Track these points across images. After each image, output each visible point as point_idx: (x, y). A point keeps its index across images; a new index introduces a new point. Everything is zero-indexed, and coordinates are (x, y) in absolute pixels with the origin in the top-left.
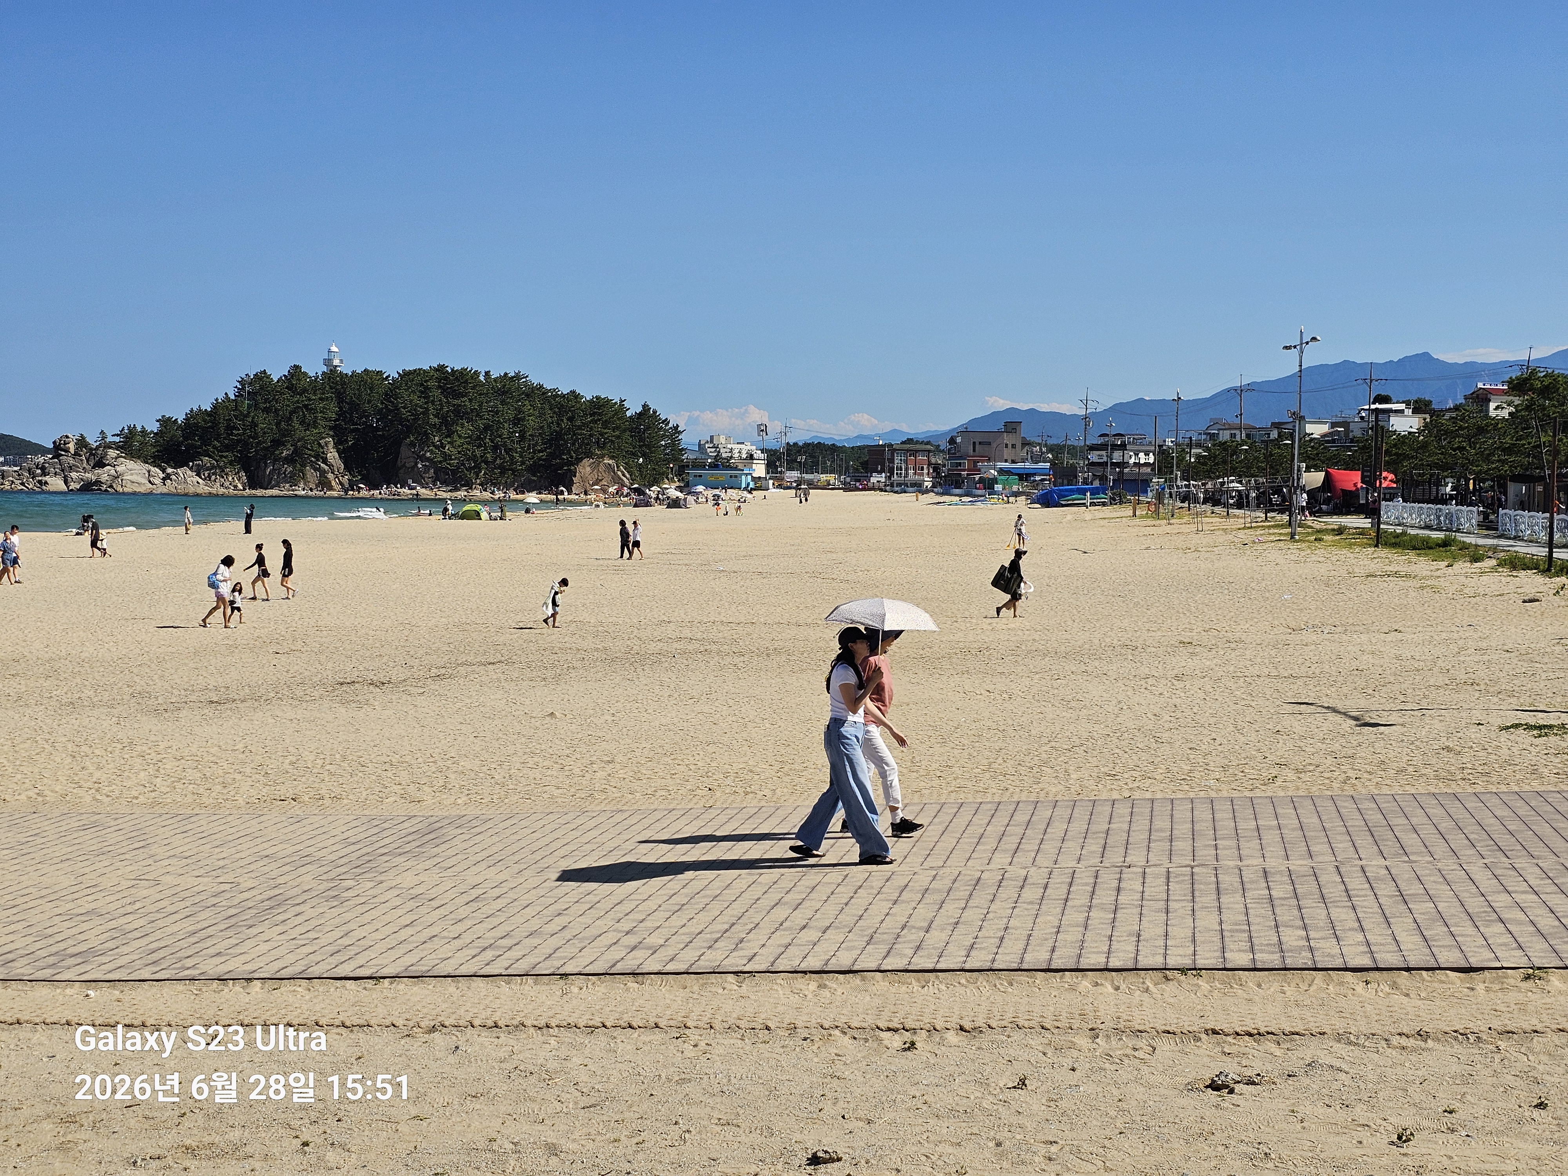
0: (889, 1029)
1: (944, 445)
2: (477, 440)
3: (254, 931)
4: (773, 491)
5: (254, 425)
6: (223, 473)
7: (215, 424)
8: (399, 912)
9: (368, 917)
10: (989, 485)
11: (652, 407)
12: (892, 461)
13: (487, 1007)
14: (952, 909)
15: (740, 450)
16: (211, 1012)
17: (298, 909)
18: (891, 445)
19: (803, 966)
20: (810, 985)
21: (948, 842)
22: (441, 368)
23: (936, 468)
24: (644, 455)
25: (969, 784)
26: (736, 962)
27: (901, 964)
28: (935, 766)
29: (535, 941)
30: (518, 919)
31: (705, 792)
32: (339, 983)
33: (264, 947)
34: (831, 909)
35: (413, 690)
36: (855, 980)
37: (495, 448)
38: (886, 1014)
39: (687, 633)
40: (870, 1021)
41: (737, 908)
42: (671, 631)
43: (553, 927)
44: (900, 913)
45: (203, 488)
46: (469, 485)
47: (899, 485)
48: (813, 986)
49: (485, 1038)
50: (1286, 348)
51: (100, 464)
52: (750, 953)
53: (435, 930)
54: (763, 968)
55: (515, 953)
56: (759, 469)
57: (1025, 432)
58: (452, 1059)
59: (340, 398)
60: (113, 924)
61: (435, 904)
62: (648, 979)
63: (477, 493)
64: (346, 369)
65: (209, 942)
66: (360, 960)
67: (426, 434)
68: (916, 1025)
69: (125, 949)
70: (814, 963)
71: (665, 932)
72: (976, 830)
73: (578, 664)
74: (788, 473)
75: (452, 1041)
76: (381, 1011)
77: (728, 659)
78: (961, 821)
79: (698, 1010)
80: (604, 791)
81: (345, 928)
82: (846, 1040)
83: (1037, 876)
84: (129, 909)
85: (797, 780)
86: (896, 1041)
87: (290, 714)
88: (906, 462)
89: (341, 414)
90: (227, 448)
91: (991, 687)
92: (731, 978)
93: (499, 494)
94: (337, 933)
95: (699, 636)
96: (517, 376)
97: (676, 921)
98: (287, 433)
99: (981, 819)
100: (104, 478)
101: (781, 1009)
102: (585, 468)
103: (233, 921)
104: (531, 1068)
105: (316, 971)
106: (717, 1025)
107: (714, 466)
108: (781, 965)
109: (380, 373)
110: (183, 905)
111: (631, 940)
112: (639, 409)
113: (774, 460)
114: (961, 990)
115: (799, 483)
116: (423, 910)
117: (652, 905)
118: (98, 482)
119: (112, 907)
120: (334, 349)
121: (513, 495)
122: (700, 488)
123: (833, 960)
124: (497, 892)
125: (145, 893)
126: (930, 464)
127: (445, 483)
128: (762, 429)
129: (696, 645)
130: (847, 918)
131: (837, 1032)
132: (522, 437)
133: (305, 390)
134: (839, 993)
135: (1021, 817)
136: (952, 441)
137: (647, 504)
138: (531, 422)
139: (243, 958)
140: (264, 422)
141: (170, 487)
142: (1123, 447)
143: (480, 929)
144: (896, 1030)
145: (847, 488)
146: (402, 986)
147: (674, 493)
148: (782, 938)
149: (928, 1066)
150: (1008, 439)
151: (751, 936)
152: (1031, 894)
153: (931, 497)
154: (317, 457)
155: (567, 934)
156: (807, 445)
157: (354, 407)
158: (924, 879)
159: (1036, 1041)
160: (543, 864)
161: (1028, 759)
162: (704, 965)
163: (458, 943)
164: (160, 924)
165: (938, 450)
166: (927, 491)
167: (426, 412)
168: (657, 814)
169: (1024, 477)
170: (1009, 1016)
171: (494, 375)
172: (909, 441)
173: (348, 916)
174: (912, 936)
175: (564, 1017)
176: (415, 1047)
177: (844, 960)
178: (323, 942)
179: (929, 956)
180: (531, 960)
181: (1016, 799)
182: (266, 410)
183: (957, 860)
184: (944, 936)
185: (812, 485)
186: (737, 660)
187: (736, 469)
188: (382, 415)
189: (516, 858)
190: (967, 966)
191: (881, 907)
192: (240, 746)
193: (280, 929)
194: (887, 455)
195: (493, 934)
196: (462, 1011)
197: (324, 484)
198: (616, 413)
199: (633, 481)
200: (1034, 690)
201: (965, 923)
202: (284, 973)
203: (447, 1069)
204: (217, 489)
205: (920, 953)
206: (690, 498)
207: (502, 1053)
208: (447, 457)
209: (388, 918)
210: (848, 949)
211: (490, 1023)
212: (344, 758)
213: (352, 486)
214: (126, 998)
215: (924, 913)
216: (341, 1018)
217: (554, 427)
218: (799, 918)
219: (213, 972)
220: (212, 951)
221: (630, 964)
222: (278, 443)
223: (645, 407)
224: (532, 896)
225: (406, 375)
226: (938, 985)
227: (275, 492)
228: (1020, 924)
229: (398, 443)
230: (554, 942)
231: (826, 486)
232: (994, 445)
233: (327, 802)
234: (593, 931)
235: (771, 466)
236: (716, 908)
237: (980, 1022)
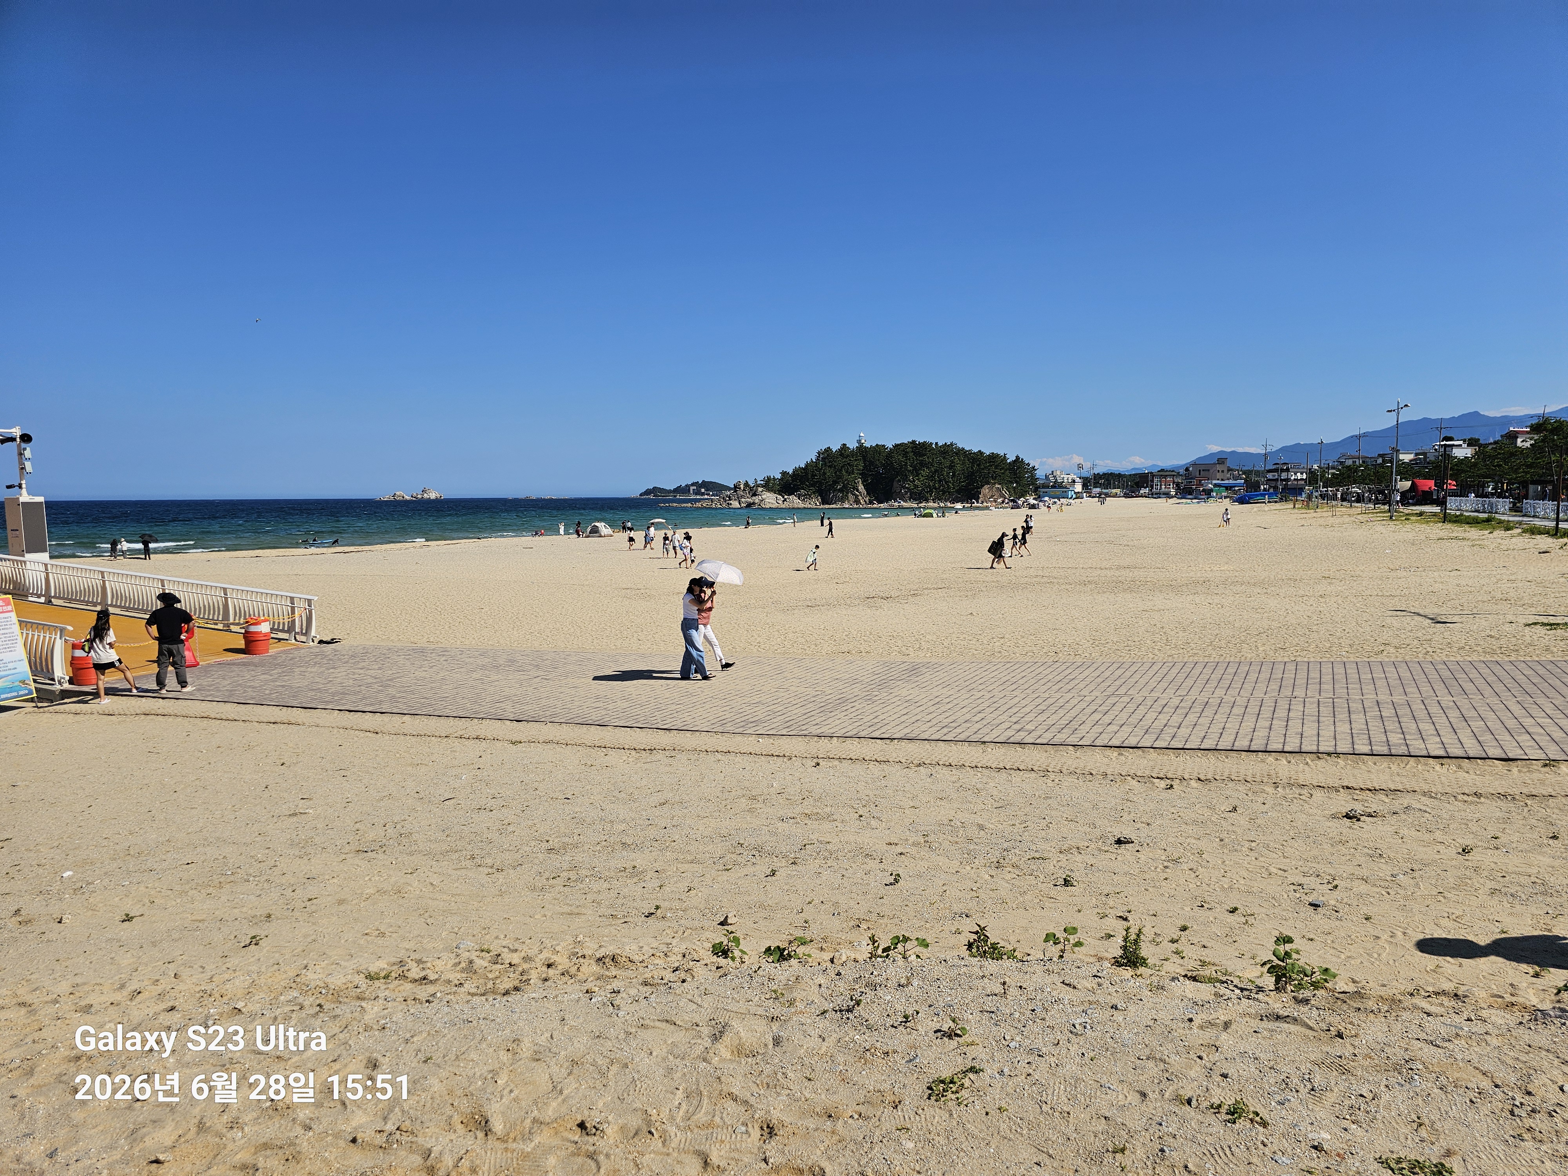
0: (1158, 778)
1: (1182, 471)
2: (931, 477)
3: (833, 714)
4: (1086, 500)
5: (825, 474)
6: (810, 498)
7: (807, 474)
8: (901, 708)
9: (885, 710)
10: (1208, 493)
11: (1021, 457)
12: (1152, 481)
13: (946, 756)
14: (1192, 718)
15: (1066, 478)
16: (814, 751)
17: (853, 704)
18: (1151, 473)
19: (1110, 744)
20: (1115, 753)
21: (1189, 682)
22: (913, 442)
23: (1178, 485)
24: (1016, 482)
25: (1200, 653)
26: (1073, 740)
27: (1164, 745)
28: (1180, 643)
29: (968, 725)
30: (959, 714)
31: (1053, 654)
32: (873, 741)
33: (838, 722)
34: (1124, 716)
35: (902, 601)
36: (1140, 752)
37: (940, 481)
38: (1156, 771)
39: (1040, 573)
40: (1147, 773)
41: (1073, 713)
42: (1032, 572)
43: (977, 718)
44: (1163, 718)
45: (801, 505)
46: (927, 500)
47: (1156, 494)
48: (1115, 754)
49: (945, 771)
50: (1389, 411)
51: (755, 495)
52: (1081, 736)
53: (918, 717)
54: (1088, 743)
55: (958, 730)
56: (1078, 488)
57: (1229, 463)
58: (929, 780)
59: (864, 458)
60: (769, 708)
61: (918, 704)
62: (1027, 747)
63: (931, 504)
64: (867, 445)
65: (813, 718)
66: (883, 730)
67: (906, 475)
68: (1174, 776)
69: (775, 720)
70: (1116, 742)
71: (1035, 724)
72: (1205, 677)
73: (984, 589)
74: (1094, 490)
75: (929, 771)
76: (894, 755)
77: (1063, 587)
78: (1196, 672)
79: (1054, 763)
80: (1000, 652)
81: (875, 714)
82: (1134, 782)
83: (1242, 701)
84: (776, 702)
85: (1103, 649)
86: (1162, 784)
87: (845, 612)
88: (1161, 482)
89: (865, 467)
90: (812, 485)
91: (1211, 602)
92: (1071, 748)
93: (942, 505)
94: (872, 717)
95: (1047, 574)
96: (952, 444)
97: (1041, 718)
98: (840, 477)
99: (1208, 671)
100: (757, 501)
101: (1098, 764)
102: (985, 490)
103: (822, 709)
104: (969, 787)
105: (862, 734)
106: (1064, 771)
107: (1053, 487)
108: (1097, 743)
109: (884, 446)
110: (799, 700)
111: (1018, 727)
112: (1014, 458)
113: (1087, 483)
114: (1199, 760)
115: (1100, 494)
116: (912, 707)
117: (1027, 709)
118: (754, 503)
119: (768, 700)
120: (862, 435)
121: (949, 505)
122: (1046, 499)
123: (1127, 741)
124: (948, 700)
125: (783, 694)
126: (1174, 483)
127: (915, 499)
128: (1080, 466)
129: (1046, 579)
130: (1134, 719)
131: (1129, 778)
132: (954, 475)
133: (848, 456)
134: (1130, 757)
135: (1231, 670)
136: (1187, 469)
137: (1018, 507)
138: (958, 467)
139: (828, 727)
140: (829, 472)
141: (786, 505)
142: (1288, 470)
143: (941, 718)
144: (1162, 779)
145: (1126, 496)
146: (903, 743)
147: (1032, 501)
148: (1098, 729)
149: (1180, 798)
150: (1219, 467)
151: (1081, 727)
152: (1237, 711)
153: (1175, 500)
154: (854, 488)
155: (984, 722)
156: (1104, 474)
157: (871, 463)
158: (1176, 701)
159: (1242, 788)
160: (970, 687)
161: (1233, 639)
162: (1056, 740)
163: (929, 724)
164: (790, 709)
165: (1178, 474)
166: (1172, 497)
167: (906, 465)
168: (1029, 665)
169: (1228, 488)
170: (1226, 774)
171: (940, 444)
172: (1162, 470)
173: (876, 709)
174: (1171, 731)
175: (984, 763)
176: (911, 773)
177: (1133, 741)
178: (865, 720)
179: (1180, 741)
180: (967, 734)
181: (1227, 660)
182: (830, 467)
183: (1194, 692)
184: (1188, 731)
185: (1108, 495)
186: (1068, 587)
187: (1066, 488)
188: (884, 466)
189: (957, 684)
190: (1202, 747)
191: (1152, 715)
192: (822, 627)
193: (844, 713)
194: (1150, 478)
195: (947, 720)
196: (933, 757)
197: (857, 502)
198: (1002, 461)
199: (1010, 496)
200: (1236, 603)
201: (1200, 725)
202: (847, 735)
203: (927, 784)
204: (807, 505)
205: (1175, 739)
206: (1041, 504)
207: (954, 779)
208: (916, 486)
209: (895, 710)
210: (1135, 736)
211: (947, 764)
212: (871, 634)
213: (871, 502)
214: (776, 743)
215: (1176, 719)
216: (875, 757)
217: (970, 470)
218: (1107, 719)
219: (815, 733)
220: (814, 723)
221: (1017, 738)
222: (835, 482)
223: (1017, 457)
224: (966, 702)
225: (896, 446)
226: (1185, 756)
227: (834, 506)
228: (1232, 726)
229: (892, 481)
230: (978, 726)
231: (1115, 496)
232: (1211, 471)
233: (864, 654)
234: (997, 722)
235: (1085, 486)
236: (1061, 712)
237: (1210, 776)
